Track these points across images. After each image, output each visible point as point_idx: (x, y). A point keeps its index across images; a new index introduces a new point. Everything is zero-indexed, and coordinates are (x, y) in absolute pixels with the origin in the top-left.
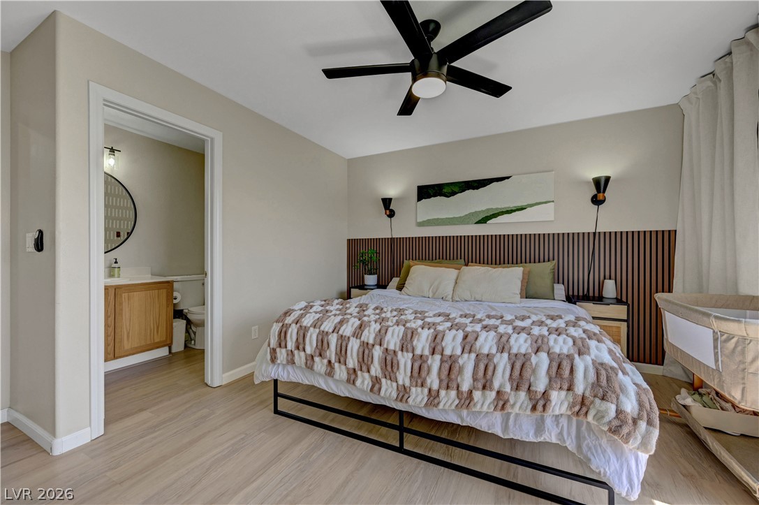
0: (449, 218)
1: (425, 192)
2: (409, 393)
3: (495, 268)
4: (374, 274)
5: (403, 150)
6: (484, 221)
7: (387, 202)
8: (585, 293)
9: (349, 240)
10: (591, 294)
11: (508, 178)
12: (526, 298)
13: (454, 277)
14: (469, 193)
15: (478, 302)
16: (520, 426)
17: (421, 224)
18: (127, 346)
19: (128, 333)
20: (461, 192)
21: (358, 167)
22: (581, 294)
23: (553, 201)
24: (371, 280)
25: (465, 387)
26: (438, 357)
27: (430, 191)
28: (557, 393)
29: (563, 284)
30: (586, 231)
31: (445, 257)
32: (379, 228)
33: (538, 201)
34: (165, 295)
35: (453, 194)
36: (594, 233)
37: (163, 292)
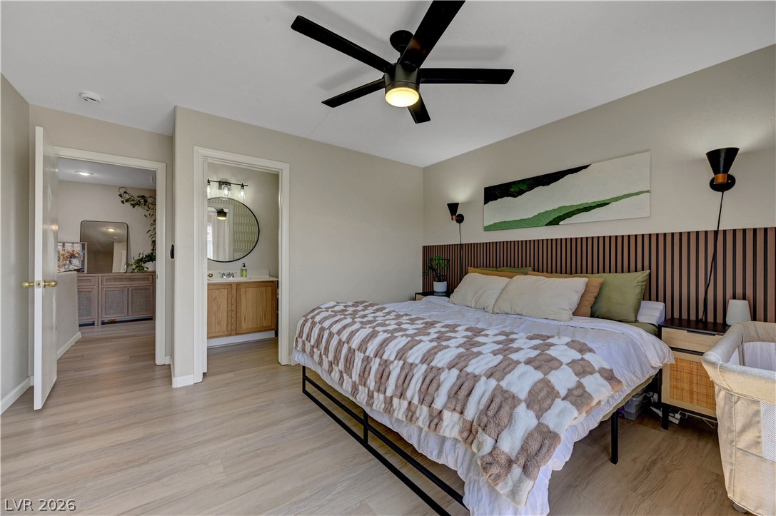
0: (516, 221)
1: (492, 194)
2: (358, 390)
3: (548, 277)
4: (444, 281)
5: (470, 152)
6: (555, 222)
7: (453, 207)
8: (700, 317)
9: (424, 247)
10: (710, 319)
11: (585, 167)
12: (592, 316)
13: (502, 286)
14: (539, 190)
15: (517, 316)
16: (428, 443)
17: (487, 229)
18: (244, 326)
19: (245, 317)
20: (529, 190)
21: (432, 175)
22: (693, 317)
23: (648, 191)
24: (440, 287)
25: (389, 393)
26: (378, 360)
27: (497, 193)
28: (450, 413)
29: (665, 302)
30: (702, 228)
31: (512, 264)
32: (450, 235)
33: (626, 192)
34: (270, 291)
35: (521, 192)
36: (716, 233)
37: (269, 289)
